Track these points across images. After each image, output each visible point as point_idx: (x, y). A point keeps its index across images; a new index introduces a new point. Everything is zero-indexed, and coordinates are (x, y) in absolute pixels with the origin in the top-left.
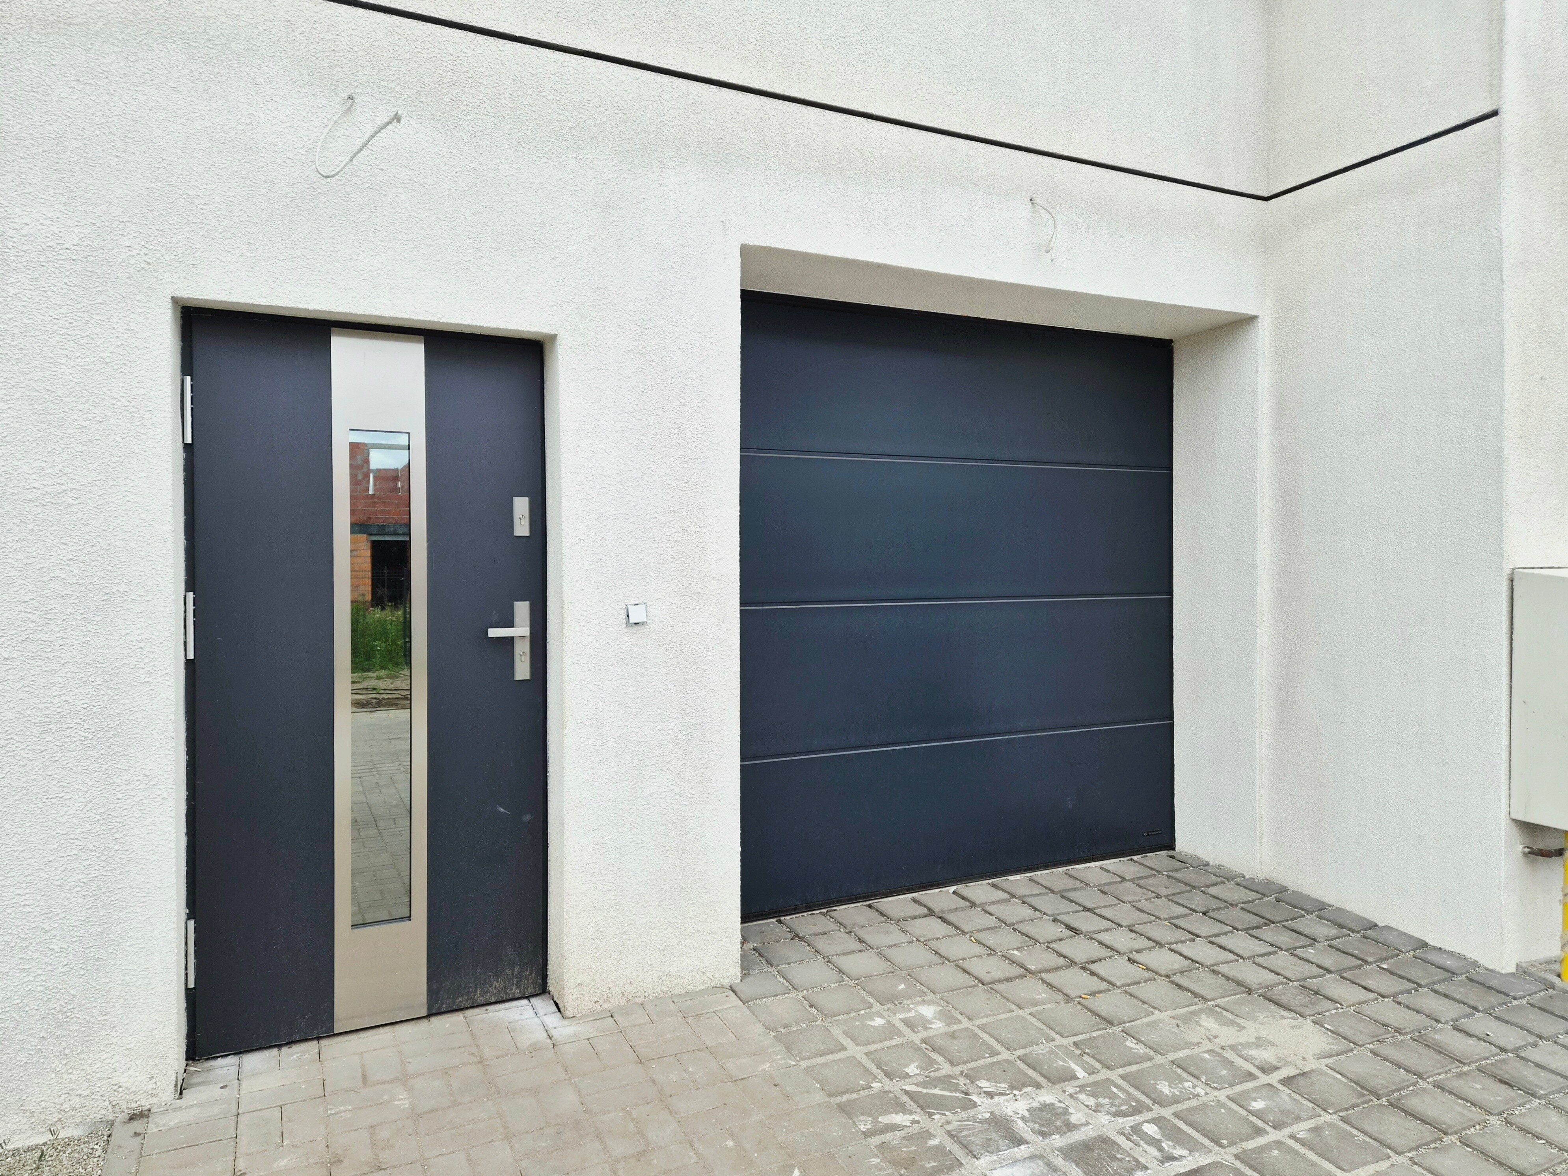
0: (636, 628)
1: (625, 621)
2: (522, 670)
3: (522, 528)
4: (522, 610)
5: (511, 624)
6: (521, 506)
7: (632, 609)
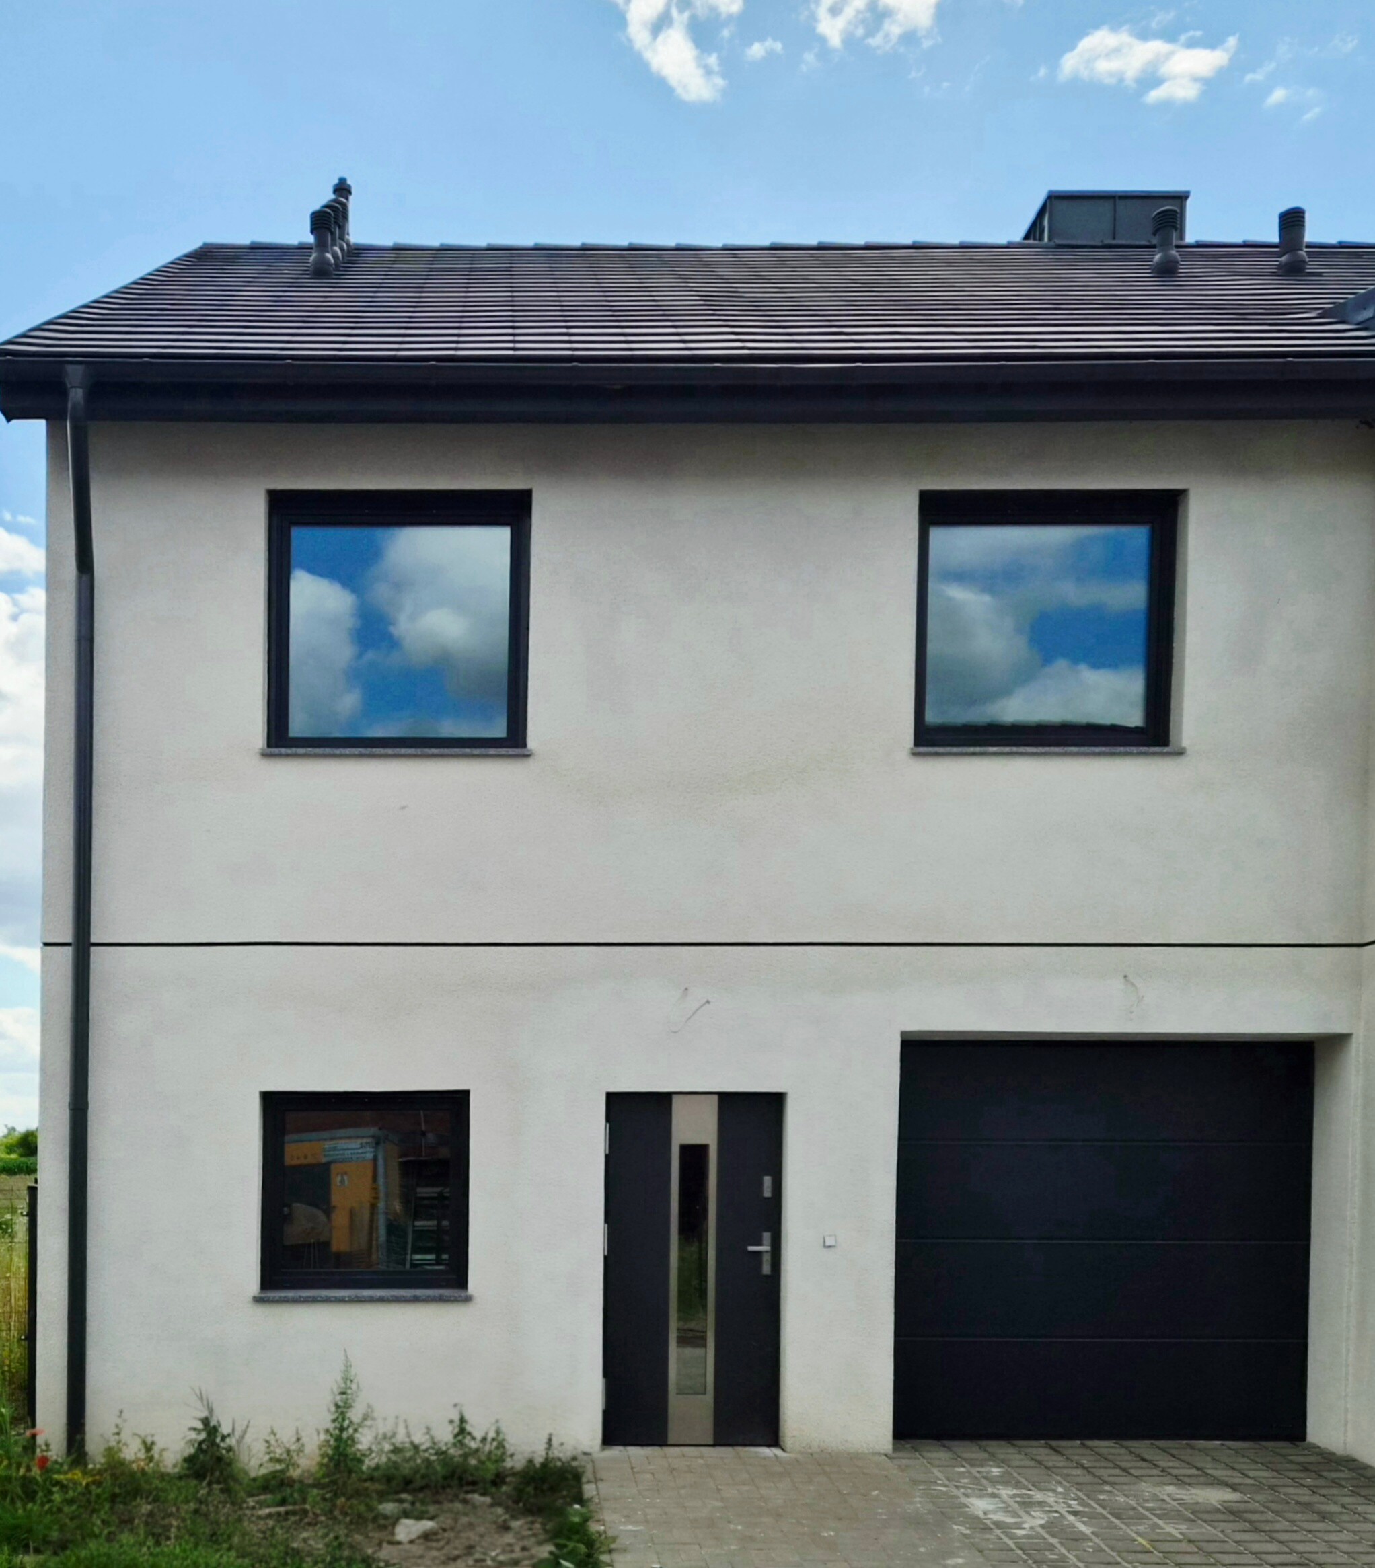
0: (829, 1249)
1: (822, 1244)
2: (766, 1269)
3: (767, 1193)
4: (767, 1236)
5: (760, 1244)
6: (767, 1181)
7: (827, 1239)
